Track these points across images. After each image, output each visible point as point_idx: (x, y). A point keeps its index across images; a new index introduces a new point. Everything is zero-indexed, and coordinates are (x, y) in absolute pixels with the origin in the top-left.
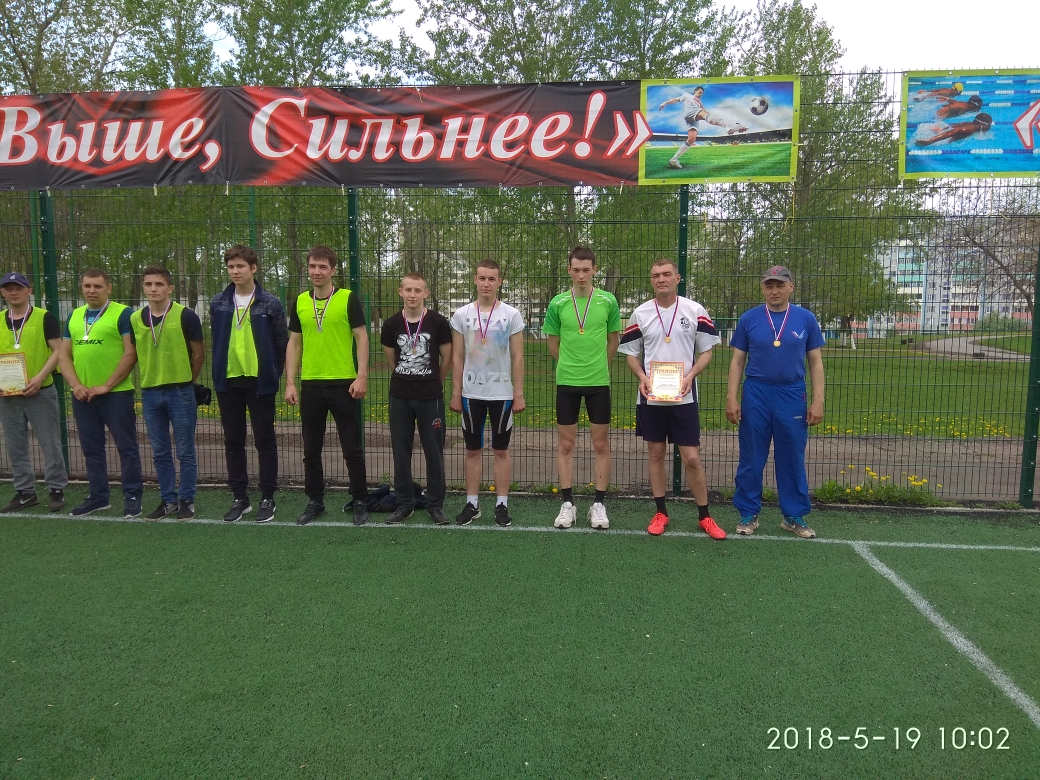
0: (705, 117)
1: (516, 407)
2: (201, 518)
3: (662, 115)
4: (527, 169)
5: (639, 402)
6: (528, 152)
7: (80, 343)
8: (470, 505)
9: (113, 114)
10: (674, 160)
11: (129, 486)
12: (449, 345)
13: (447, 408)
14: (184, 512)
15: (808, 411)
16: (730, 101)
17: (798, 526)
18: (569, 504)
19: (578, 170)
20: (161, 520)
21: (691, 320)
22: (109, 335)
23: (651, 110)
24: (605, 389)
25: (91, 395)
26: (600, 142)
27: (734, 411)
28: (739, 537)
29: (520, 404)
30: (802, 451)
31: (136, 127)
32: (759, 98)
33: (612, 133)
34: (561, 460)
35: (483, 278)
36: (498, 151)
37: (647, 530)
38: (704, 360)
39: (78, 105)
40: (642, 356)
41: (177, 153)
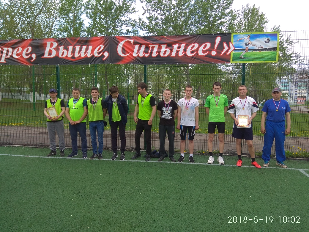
0: (251, 43)
1: (196, 128)
2: (105, 158)
3: (238, 43)
4: (197, 59)
5: (234, 127)
6: (197, 54)
7: (72, 109)
8: (182, 156)
9: (78, 44)
10: (241, 56)
11: (84, 149)
12: (177, 110)
13: (176, 128)
14: (100, 157)
15: (286, 131)
16: (258, 39)
17: (282, 164)
18: (212, 157)
19: (212, 59)
20: (93, 159)
21: (251, 103)
22: (80, 106)
23: (235, 42)
24: (224, 123)
25: (75, 123)
26: (219, 51)
27: (263, 130)
28: (265, 167)
29: (197, 127)
30: (283, 142)
31: (84, 48)
32: (267, 38)
33: (223, 48)
34: (209, 144)
35: (188, 91)
36: (189, 54)
37: (236, 165)
38: (254, 115)
39: (68, 41)
40: (235, 113)
41: (96, 55)
